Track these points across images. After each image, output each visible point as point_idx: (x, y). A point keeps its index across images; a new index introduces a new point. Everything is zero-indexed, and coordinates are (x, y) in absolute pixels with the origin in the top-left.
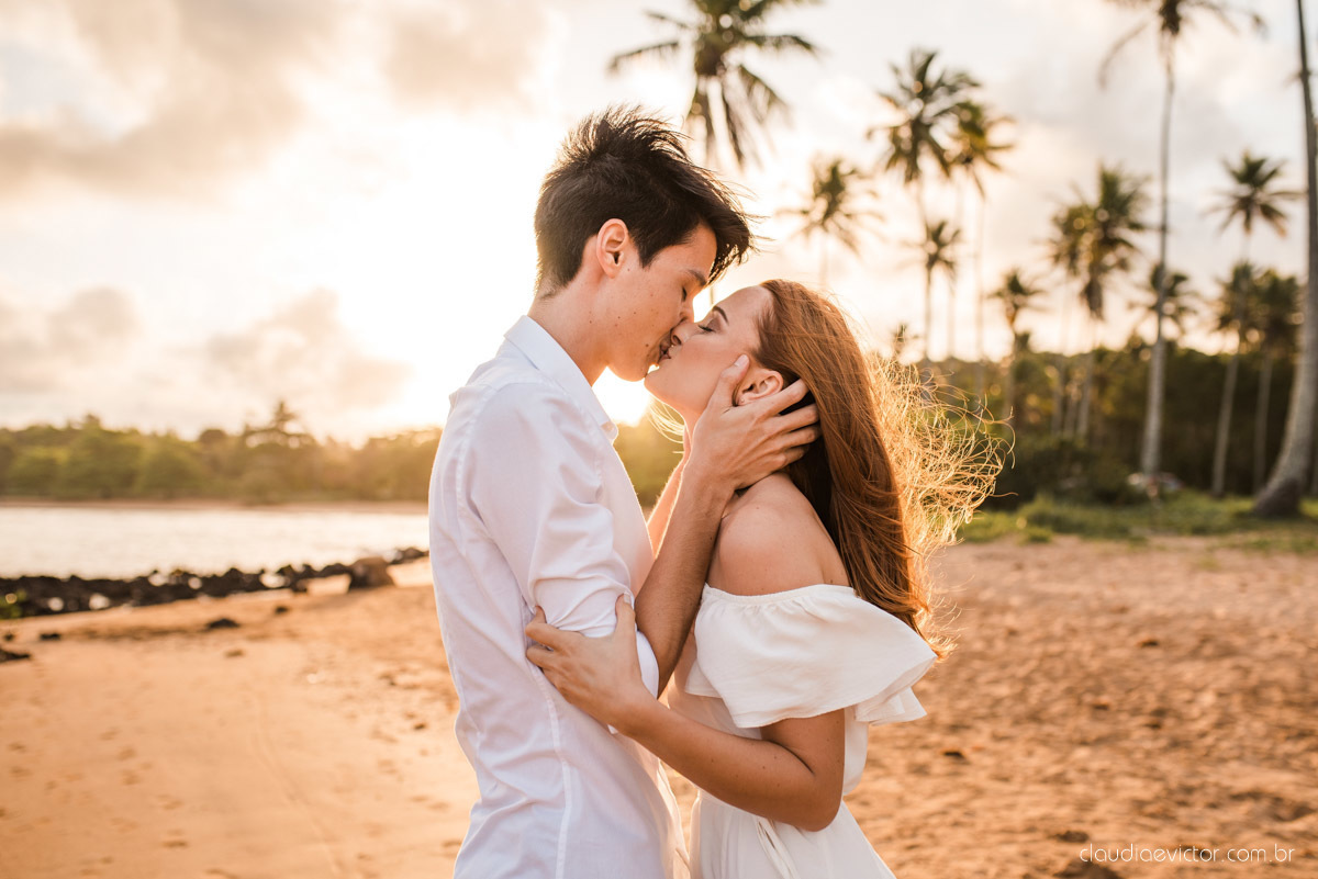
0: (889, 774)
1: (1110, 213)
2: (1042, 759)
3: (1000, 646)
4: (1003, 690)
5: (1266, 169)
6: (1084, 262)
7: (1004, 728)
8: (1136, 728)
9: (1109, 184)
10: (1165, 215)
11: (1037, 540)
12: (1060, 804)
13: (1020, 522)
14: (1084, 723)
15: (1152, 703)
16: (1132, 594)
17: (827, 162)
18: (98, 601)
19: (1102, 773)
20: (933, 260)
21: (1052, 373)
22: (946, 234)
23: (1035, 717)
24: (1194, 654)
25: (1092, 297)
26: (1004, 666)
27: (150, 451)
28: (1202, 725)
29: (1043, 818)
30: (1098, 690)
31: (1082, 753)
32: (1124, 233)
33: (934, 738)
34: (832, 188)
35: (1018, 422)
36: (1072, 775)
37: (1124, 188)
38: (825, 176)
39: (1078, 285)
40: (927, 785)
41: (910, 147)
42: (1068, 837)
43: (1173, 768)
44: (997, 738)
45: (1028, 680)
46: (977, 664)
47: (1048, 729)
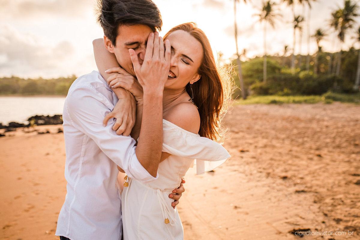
0: (302, 160)
1: (347, 11)
2: (342, 156)
3: (324, 130)
4: (328, 140)
6: (340, 26)
7: (331, 149)
9: (347, 4)
11: (328, 103)
12: (351, 167)
13: (323, 98)
14: (352, 148)
20: (296, 26)
21: (328, 58)
22: (300, 19)
23: (339, 147)
25: (341, 36)
26: (327, 134)
29: (347, 171)
30: (355, 140)
31: (353, 156)
32: (351, 17)
33: (312, 151)
34: (268, 8)
35: (318, 72)
36: (352, 160)
37: (352, 4)
38: (266, 5)
39: (337, 32)
40: (314, 163)
42: (355, 175)
44: (330, 152)
45: (334, 138)
46: (319, 134)
47: (343, 150)
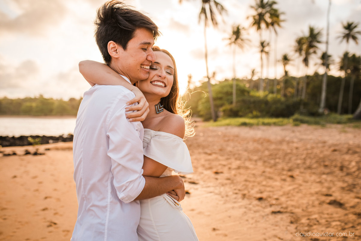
0: (276, 181)
1: (312, 39)
2: (314, 177)
3: (295, 151)
4: (299, 162)
5: (353, 25)
6: (303, 53)
7: (302, 170)
8: (337, 170)
9: (312, 30)
10: (328, 39)
11: (296, 125)
12: (323, 188)
13: (291, 120)
14: (322, 169)
15: (339, 164)
16: (326, 138)
17: (236, 25)
18: (51, 141)
19: (331, 181)
20: (262, 51)
22: (265, 44)
23: (309, 168)
24: (347, 153)
25: (306, 61)
26: (297, 156)
27: (56, 104)
28: (354, 170)
30: (324, 161)
31: (324, 176)
32: (315, 44)
33: (285, 173)
34: (237, 33)
35: (285, 95)
36: (323, 181)
37: (316, 32)
38: (236, 30)
39: (302, 58)
40: (287, 183)
41: (258, 21)
42: (327, 195)
43: (349, 180)
44: (301, 173)
45: (305, 159)
46: (290, 156)
47: (313, 171)
